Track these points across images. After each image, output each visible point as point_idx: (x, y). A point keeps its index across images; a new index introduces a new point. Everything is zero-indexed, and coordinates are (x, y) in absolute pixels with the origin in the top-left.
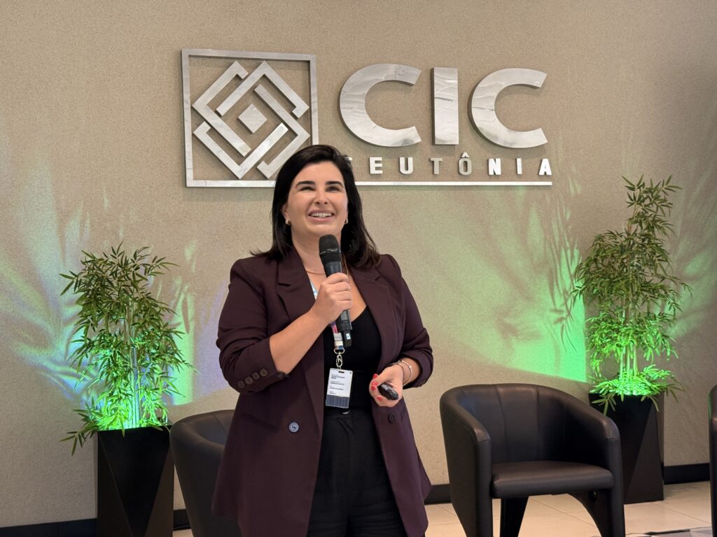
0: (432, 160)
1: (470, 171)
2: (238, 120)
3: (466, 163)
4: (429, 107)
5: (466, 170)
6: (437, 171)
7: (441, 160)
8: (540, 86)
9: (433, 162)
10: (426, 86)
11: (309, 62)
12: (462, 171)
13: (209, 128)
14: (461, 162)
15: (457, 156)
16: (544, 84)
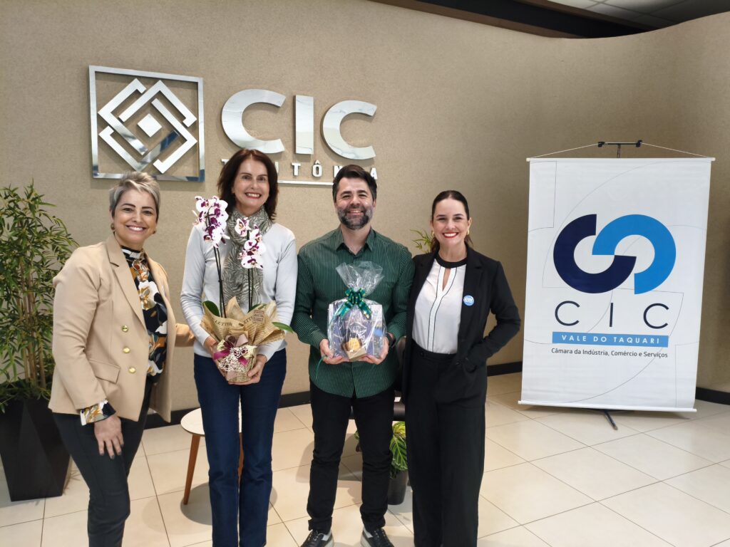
0: (293, 164)
1: (320, 174)
2: (138, 126)
3: (317, 168)
4: (291, 124)
5: (318, 174)
6: (296, 173)
7: (300, 165)
8: (372, 115)
9: (293, 167)
10: (289, 109)
11: (196, 84)
12: (315, 174)
13: (113, 131)
14: (315, 167)
15: (312, 163)
16: (375, 114)
